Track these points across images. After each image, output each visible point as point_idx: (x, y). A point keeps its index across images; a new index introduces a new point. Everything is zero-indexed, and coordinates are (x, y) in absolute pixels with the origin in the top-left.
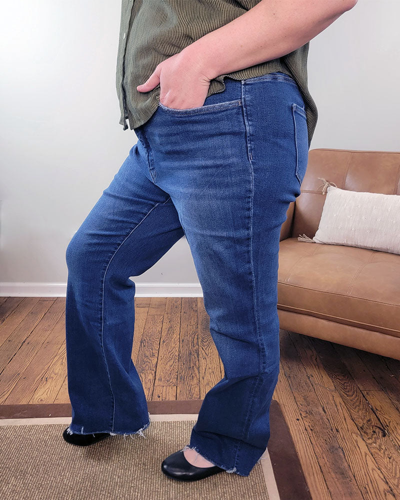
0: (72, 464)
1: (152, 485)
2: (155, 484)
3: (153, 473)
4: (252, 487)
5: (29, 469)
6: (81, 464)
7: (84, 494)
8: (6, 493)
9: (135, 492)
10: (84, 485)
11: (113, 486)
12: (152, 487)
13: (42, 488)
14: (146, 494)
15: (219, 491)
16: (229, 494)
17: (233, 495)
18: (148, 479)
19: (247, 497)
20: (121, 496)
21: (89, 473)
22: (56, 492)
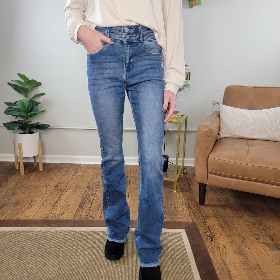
0: (84, 252)
1: (128, 265)
2: (129, 265)
3: (128, 259)
4: (184, 269)
5: (61, 254)
6: (88, 252)
7: (91, 269)
8: (49, 267)
9: (119, 268)
10: (91, 264)
11: (107, 265)
12: (128, 266)
13: (68, 264)
14: (125, 270)
15: (165, 270)
16: (171, 272)
17: (173, 273)
18: (125, 262)
19: (181, 274)
20: (111, 270)
21: (93, 257)
22: (76, 267)
